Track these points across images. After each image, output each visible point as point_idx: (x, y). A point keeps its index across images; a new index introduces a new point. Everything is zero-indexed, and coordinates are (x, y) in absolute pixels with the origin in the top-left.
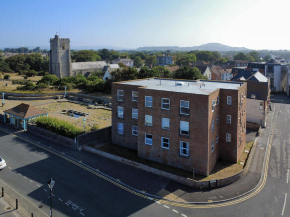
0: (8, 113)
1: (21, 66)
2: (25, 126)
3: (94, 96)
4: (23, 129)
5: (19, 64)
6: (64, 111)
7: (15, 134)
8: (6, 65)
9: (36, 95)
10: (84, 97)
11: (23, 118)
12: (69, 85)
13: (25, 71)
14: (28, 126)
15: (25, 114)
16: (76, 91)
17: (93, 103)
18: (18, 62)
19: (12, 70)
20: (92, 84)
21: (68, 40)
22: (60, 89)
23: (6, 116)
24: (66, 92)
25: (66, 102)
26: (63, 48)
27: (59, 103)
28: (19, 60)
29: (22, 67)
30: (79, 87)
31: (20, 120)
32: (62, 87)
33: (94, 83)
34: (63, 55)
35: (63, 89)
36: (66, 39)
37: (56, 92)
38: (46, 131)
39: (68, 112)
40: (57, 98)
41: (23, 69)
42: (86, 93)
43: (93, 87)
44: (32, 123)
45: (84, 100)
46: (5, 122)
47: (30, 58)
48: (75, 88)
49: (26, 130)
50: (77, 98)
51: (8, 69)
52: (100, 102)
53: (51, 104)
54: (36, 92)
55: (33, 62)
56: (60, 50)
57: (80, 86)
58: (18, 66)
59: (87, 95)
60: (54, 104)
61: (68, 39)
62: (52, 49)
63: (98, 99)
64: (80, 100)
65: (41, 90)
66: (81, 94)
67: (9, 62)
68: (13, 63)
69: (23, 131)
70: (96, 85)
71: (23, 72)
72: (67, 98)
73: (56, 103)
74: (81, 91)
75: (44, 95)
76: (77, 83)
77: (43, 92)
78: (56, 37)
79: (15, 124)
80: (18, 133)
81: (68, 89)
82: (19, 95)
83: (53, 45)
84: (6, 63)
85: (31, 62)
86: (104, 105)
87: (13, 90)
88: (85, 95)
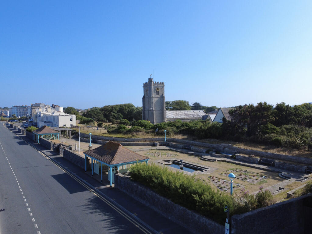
0: (91, 156)
1: (114, 115)
2: (111, 179)
3: (208, 143)
4: (109, 183)
5: (113, 114)
6: (168, 161)
7: (96, 191)
8: (100, 113)
9: (129, 139)
10: (193, 145)
11: (109, 163)
12: (170, 129)
13: (118, 121)
14: (116, 177)
15: (112, 158)
16: (179, 137)
17: (208, 153)
18: (112, 111)
19: (105, 119)
20: (203, 127)
21: (162, 85)
22: (158, 134)
23: (88, 160)
24: (166, 138)
25: (166, 150)
26: (158, 93)
27: (158, 151)
28: (112, 109)
29: (115, 117)
30: (182, 132)
31: (106, 169)
32: (161, 131)
33: (206, 125)
34: (157, 101)
35: (162, 134)
36: (160, 83)
37: (154, 137)
38: (149, 192)
39: (174, 163)
40: (154, 145)
41: (117, 118)
42: (194, 140)
43: (204, 131)
44: (123, 174)
45: (192, 148)
46: (86, 169)
47: (123, 108)
48: (176, 133)
49: (113, 185)
50: (181, 146)
51: (102, 118)
52: (219, 152)
53: (148, 151)
54: (129, 136)
55: (126, 112)
56: (154, 95)
57: (183, 130)
58: (112, 115)
59: (197, 142)
60: (152, 151)
61: (163, 83)
62: (146, 95)
63: (213, 148)
64: (186, 149)
65: (134, 134)
66: (187, 141)
67: (104, 112)
68: (107, 113)
69: (109, 186)
70: (209, 128)
71: (116, 121)
72: (167, 145)
73: (155, 151)
74: (185, 137)
75: (139, 140)
76: (178, 127)
77: (138, 136)
78: (150, 80)
79: (98, 173)
80: (100, 190)
81: (168, 133)
82: (110, 139)
83: (147, 91)
84: (100, 112)
85: (124, 112)
86: (226, 157)
87: (103, 134)
88: (194, 142)
